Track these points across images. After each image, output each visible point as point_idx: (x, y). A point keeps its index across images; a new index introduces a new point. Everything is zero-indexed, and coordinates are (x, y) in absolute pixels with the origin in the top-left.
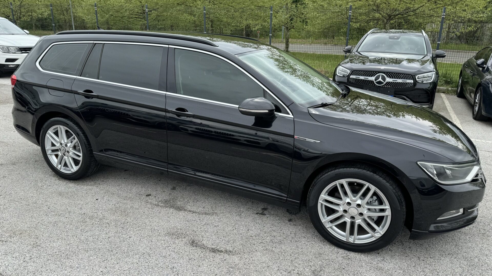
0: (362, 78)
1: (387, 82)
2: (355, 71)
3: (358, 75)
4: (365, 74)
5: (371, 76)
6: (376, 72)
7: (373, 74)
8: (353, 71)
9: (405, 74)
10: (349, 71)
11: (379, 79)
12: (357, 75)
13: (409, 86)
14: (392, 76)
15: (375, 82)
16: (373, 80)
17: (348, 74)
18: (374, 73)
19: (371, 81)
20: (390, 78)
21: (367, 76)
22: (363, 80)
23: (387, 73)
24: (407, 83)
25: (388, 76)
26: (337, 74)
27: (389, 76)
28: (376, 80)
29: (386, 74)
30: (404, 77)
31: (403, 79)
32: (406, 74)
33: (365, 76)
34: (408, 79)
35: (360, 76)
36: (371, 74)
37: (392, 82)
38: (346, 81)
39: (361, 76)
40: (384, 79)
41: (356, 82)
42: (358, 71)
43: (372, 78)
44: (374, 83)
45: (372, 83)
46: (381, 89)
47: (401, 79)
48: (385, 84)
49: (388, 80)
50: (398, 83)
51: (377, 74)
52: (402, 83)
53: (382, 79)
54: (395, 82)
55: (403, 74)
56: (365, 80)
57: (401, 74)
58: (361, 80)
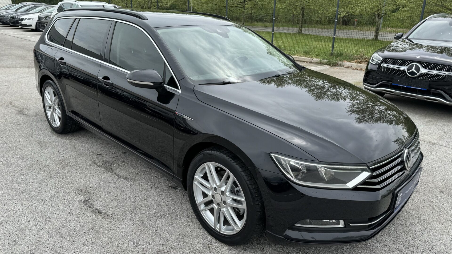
0: (393, 67)
1: (422, 73)
2: (387, 58)
3: (390, 64)
4: (397, 62)
5: (404, 66)
6: (410, 61)
7: (406, 63)
8: (385, 59)
9: (444, 65)
10: (381, 59)
11: (412, 69)
12: (388, 64)
13: (448, 79)
14: (428, 66)
15: (407, 72)
16: (405, 70)
17: (380, 62)
18: (408, 62)
19: (403, 71)
20: (426, 68)
21: (399, 65)
22: (395, 69)
23: (423, 62)
24: (446, 76)
25: (423, 67)
26: (371, 62)
27: (425, 66)
28: (408, 70)
29: (421, 64)
30: (443, 68)
31: (442, 71)
32: (446, 66)
33: (397, 65)
34: (448, 71)
35: (391, 64)
36: (404, 63)
37: (427, 74)
38: (377, 70)
39: (393, 64)
40: (418, 69)
41: (387, 71)
42: (390, 59)
43: (405, 68)
44: (406, 74)
45: (404, 74)
46: (414, 81)
47: (439, 70)
48: (419, 76)
49: (423, 70)
50: (434, 75)
51: (411, 63)
52: (439, 75)
53: (415, 69)
54: (431, 73)
55: (442, 65)
56: (397, 69)
57: (439, 65)
58: (393, 69)
